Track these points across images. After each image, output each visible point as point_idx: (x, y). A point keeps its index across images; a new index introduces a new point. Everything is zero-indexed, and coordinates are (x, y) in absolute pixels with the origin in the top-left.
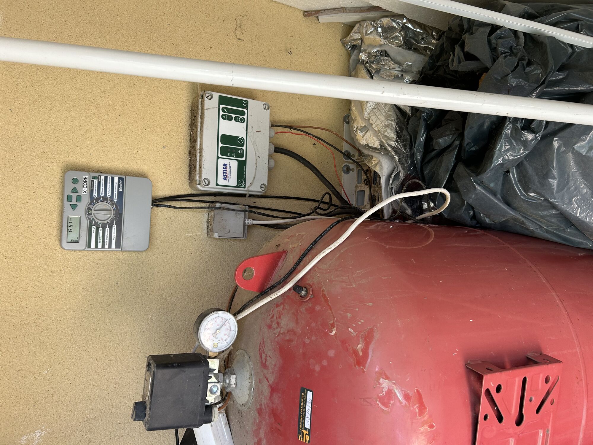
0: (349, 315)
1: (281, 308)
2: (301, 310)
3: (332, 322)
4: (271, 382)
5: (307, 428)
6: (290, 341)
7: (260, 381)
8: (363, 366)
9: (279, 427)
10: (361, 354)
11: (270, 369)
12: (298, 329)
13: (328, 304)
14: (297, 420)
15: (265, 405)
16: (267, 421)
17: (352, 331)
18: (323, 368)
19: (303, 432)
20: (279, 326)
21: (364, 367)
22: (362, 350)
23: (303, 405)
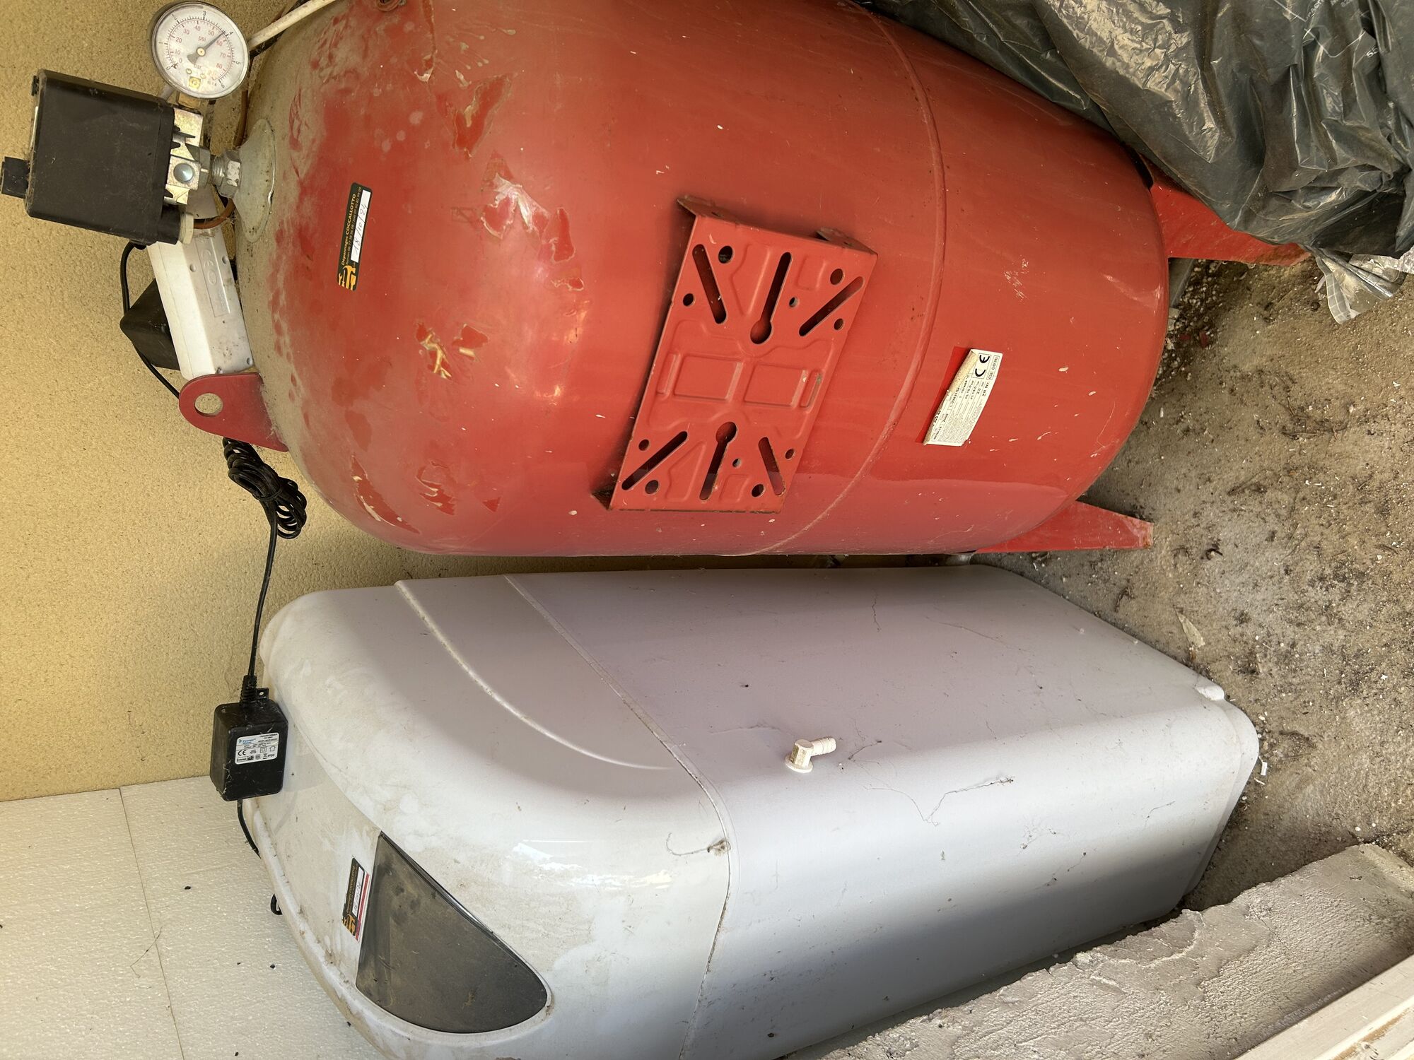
0: (464, 46)
1: (341, 26)
2: (377, 29)
3: (428, 57)
4: (302, 176)
5: (353, 262)
6: (347, 91)
7: (285, 177)
8: (468, 148)
9: (308, 263)
10: (469, 124)
11: (304, 149)
12: (366, 69)
13: (429, 21)
14: (338, 246)
15: (288, 222)
16: (290, 253)
17: (462, 77)
18: (397, 146)
19: (346, 269)
20: (331, 62)
21: (470, 149)
22: (473, 116)
23: (352, 218)
